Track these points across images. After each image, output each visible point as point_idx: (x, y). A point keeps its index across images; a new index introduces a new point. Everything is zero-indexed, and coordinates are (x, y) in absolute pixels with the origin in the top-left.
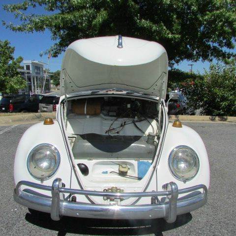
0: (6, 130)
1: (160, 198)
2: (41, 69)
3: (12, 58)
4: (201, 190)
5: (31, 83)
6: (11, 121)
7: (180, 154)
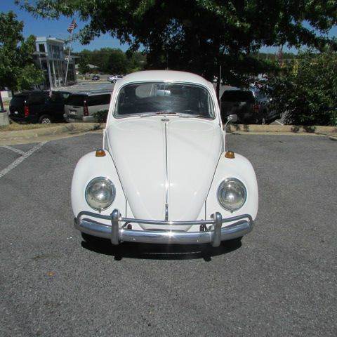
0: (35, 149)
1: (208, 226)
2: (60, 49)
3: (21, 38)
4: (247, 219)
5: (47, 72)
6: (36, 136)
7: (230, 186)
